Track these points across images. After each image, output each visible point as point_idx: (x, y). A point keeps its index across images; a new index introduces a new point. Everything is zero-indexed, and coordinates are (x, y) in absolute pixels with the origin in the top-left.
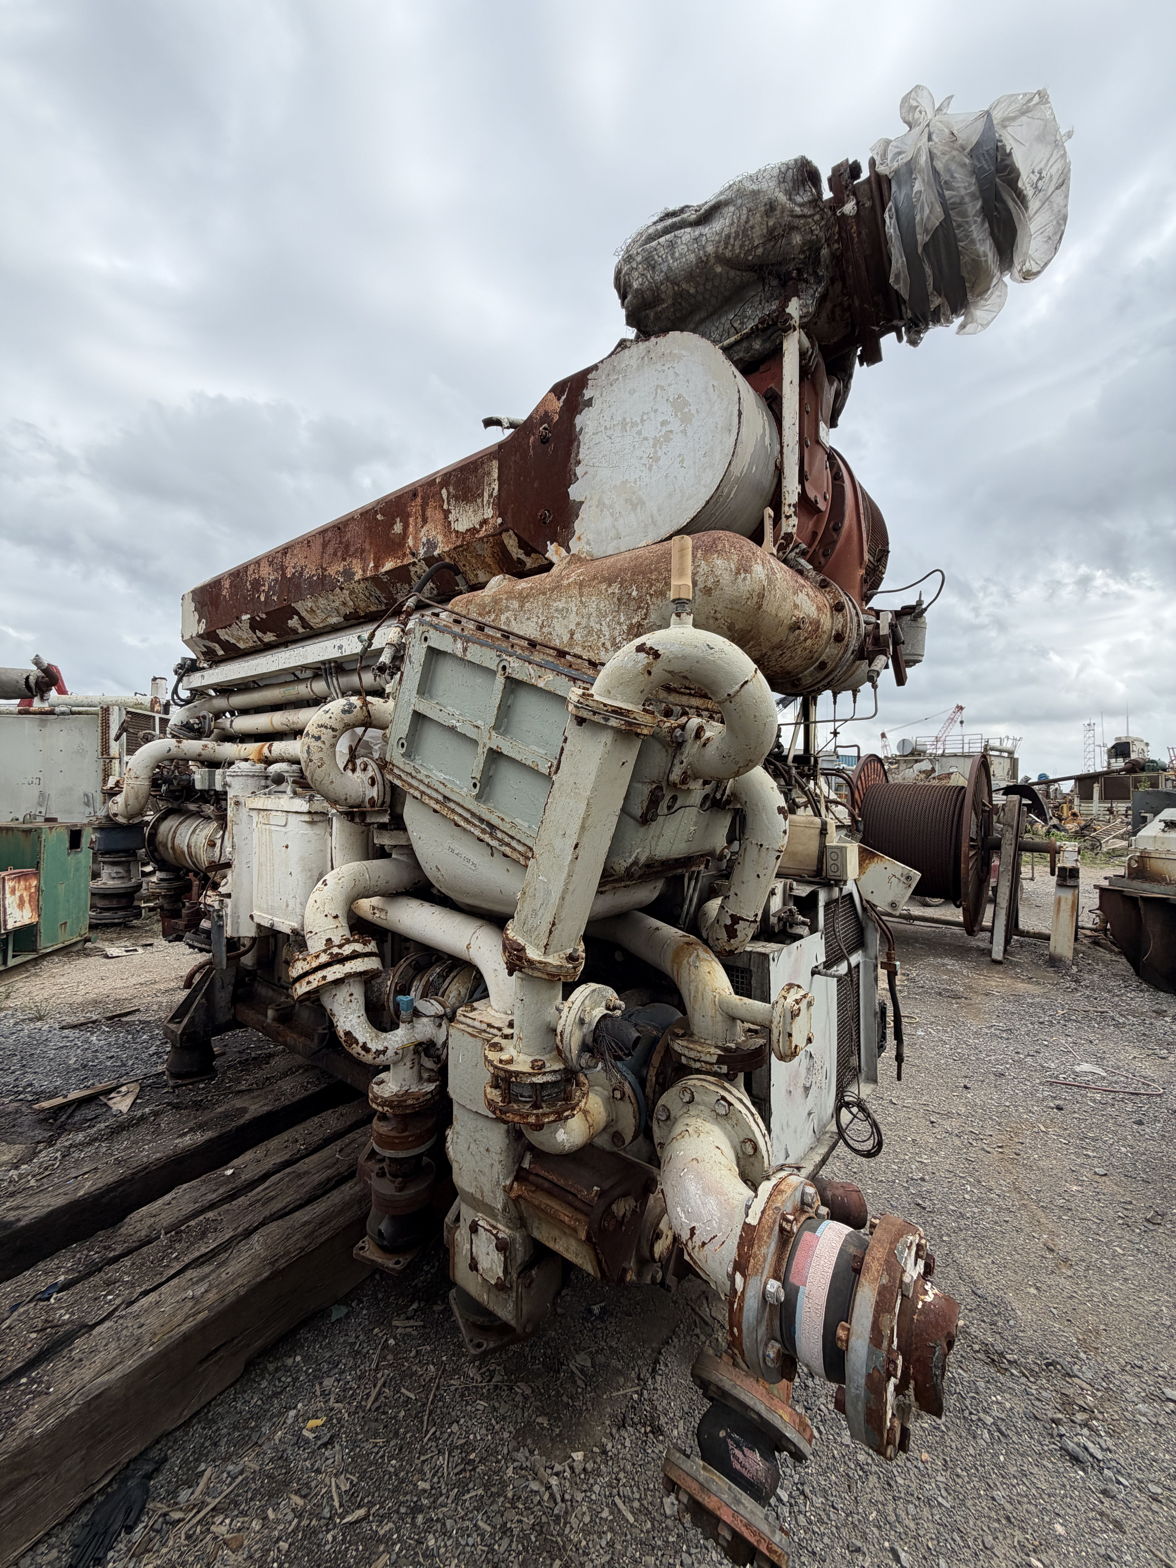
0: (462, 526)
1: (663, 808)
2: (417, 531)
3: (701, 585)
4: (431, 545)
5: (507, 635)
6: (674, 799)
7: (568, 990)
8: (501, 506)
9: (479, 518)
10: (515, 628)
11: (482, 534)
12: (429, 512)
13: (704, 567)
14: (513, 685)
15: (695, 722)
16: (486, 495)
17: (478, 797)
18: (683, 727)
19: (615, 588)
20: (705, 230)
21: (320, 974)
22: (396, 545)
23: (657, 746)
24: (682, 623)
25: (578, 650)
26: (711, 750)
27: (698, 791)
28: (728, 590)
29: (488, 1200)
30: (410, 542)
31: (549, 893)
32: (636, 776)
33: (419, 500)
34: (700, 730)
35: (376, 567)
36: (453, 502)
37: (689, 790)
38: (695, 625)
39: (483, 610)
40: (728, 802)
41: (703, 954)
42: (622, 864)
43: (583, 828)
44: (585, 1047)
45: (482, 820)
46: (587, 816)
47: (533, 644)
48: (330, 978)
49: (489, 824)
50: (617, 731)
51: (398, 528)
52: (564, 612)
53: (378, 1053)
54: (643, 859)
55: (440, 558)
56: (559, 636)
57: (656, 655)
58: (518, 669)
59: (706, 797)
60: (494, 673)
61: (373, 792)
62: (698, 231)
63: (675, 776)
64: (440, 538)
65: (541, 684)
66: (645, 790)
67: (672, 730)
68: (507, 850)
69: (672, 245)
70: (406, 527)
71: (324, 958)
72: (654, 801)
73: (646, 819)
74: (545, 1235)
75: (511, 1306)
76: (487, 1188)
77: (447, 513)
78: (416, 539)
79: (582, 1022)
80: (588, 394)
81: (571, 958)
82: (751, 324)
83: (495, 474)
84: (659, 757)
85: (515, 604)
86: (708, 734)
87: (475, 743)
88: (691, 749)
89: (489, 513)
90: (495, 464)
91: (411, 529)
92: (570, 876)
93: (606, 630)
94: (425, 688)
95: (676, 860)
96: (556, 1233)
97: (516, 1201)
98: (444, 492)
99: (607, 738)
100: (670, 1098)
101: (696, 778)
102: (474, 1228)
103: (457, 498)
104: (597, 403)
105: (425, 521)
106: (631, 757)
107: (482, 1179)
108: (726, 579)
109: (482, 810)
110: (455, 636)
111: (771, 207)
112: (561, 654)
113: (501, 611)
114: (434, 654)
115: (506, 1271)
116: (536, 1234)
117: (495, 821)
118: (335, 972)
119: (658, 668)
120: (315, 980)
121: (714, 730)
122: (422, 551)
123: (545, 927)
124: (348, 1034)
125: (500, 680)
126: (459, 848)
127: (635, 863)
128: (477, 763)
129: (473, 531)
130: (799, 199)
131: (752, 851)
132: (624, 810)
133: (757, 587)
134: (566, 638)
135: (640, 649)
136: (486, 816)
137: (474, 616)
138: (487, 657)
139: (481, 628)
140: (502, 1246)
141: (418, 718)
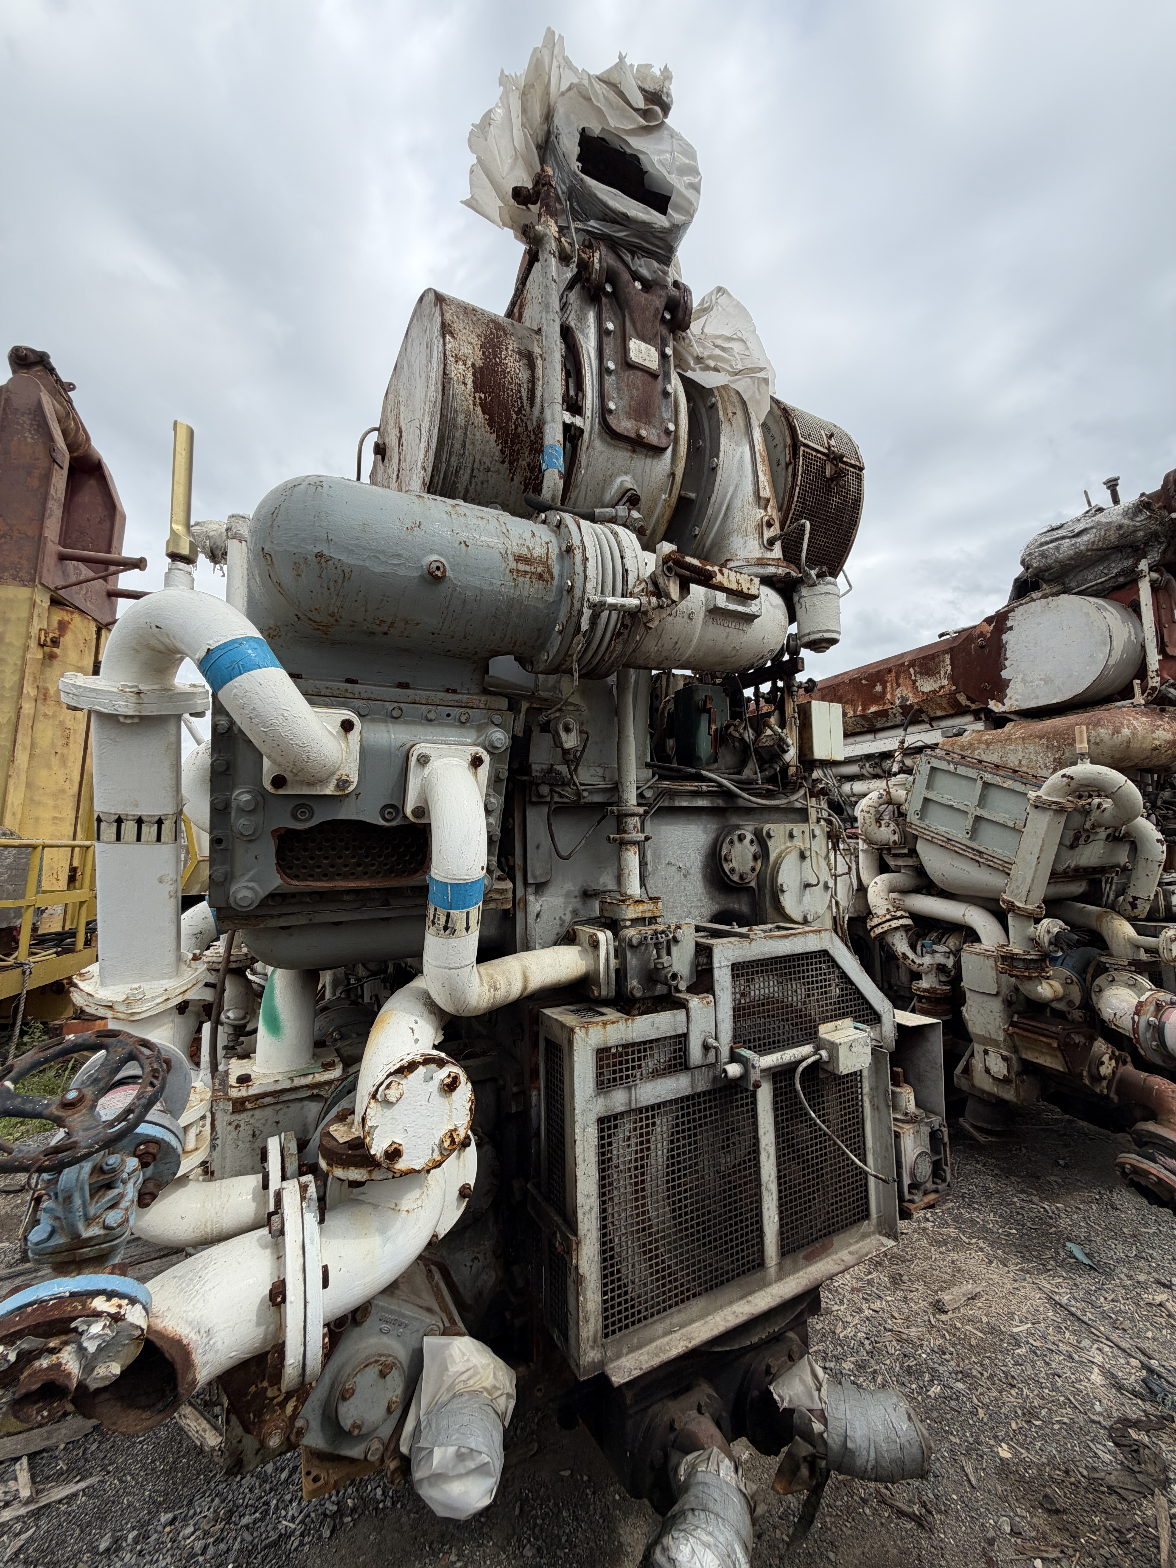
0: (927, 689)
1: (1082, 841)
2: (893, 691)
3: (1093, 741)
4: (904, 699)
5: (980, 761)
6: (1088, 837)
7: (1037, 921)
8: (953, 679)
9: (938, 685)
10: (984, 757)
11: (941, 693)
12: (901, 681)
13: (1093, 733)
14: (986, 785)
15: (1097, 801)
16: (942, 673)
17: (970, 839)
18: (1090, 804)
19: (1044, 741)
20: (1079, 540)
21: (888, 924)
22: (879, 698)
23: (1076, 813)
24: (1084, 763)
25: (1024, 769)
26: (1107, 814)
27: (1102, 834)
28: (1109, 743)
29: (994, 1036)
30: (889, 696)
31: (1025, 878)
32: (1065, 827)
33: (893, 674)
34: (1099, 806)
35: (864, 710)
36: (918, 676)
37: (1097, 833)
38: (1092, 763)
39: (963, 748)
40: (1124, 837)
41: (1115, 916)
42: (1061, 868)
43: (1041, 850)
44: (1051, 943)
45: (973, 849)
46: (1043, 845)
47: (997, 766)
48: (893, 926)
49: (978, 851)
50: (1055, 810)
51: (879, 688)
52: (1015, 751)
53: (920, 965)
54: (1072, 866)
55: (911, 706)
56: (1012, 761)
57: (1072, 778)
58: (988, 777)
59: (1109, 836)
60: (976, 780)
61: (896, 837)
62: (1074, 541)
63: (1088, 826)
64: (910, 695)
65: (1005, 785)
66: (1071, 834)
67: (1083, 806)
68: (991, 864)
69: (1057, 548)
70: (885, 688)
71: (888, 917)
72: (1077, 838)
73: (1072, 847)
74: (1029, 1056)
75: (1012, 1092)
76: (992, 1031)
77: (914, 682)
78: (892, 694)
79: (1049, 932)
80: (1009, 624)
81: (1039, 907)
82: (1115, 571)
83: (948, 662)
84: (1077, 819)
85: (984, 746)
86: (1105, 806)
87: (966, 813)
88: (1095, 815)
89: (945, 682)
90: (948, 657)
91: (888, 689)
92: (1036, 870)
93: (1040, 760)
94: (929, 786)
95: (1094, 868)
96: (1037, 1054)
97: (1011, 1036)
98: (911, 670)
99: (1051, 813)
100: (1101, 981)
101: (1100, 826)
102: (986, 1052)
103: (921, 674)
104: (1016, 629)
105: (898, 685)
106: (1063, 819)
107: (989, 1026)
108: (1106, 738)
109: (974, 845)
110: (949, 762)
111: (1120, 527)
112: (1015, 771)
113: (975, 749)
114: (933, 769)
115: (1009, 1071)
116: (1024, 1056)
117: (982, 849)
118: (895, 924)
119: (1073, 783)
120: (886, 926)
121: (1107, 804)
122: (898, 702)
123: (1024, 893)
124: (903, 954)
125: (979, 784)
126: (956, 864)
127: (1069, 867)
128: (969, 823)
129: (934, 692)
130: (1138, 519)
131: (1142, 863)
132: (1060, 843)
133: (1125, 739)
134: (1017, 763)
135: (1064, 776)
136: (977, 847)
137: (957, 751)
138: (972, 773)
139: (963, 757)
140: (1005, 1058)
141: (926, 800)
